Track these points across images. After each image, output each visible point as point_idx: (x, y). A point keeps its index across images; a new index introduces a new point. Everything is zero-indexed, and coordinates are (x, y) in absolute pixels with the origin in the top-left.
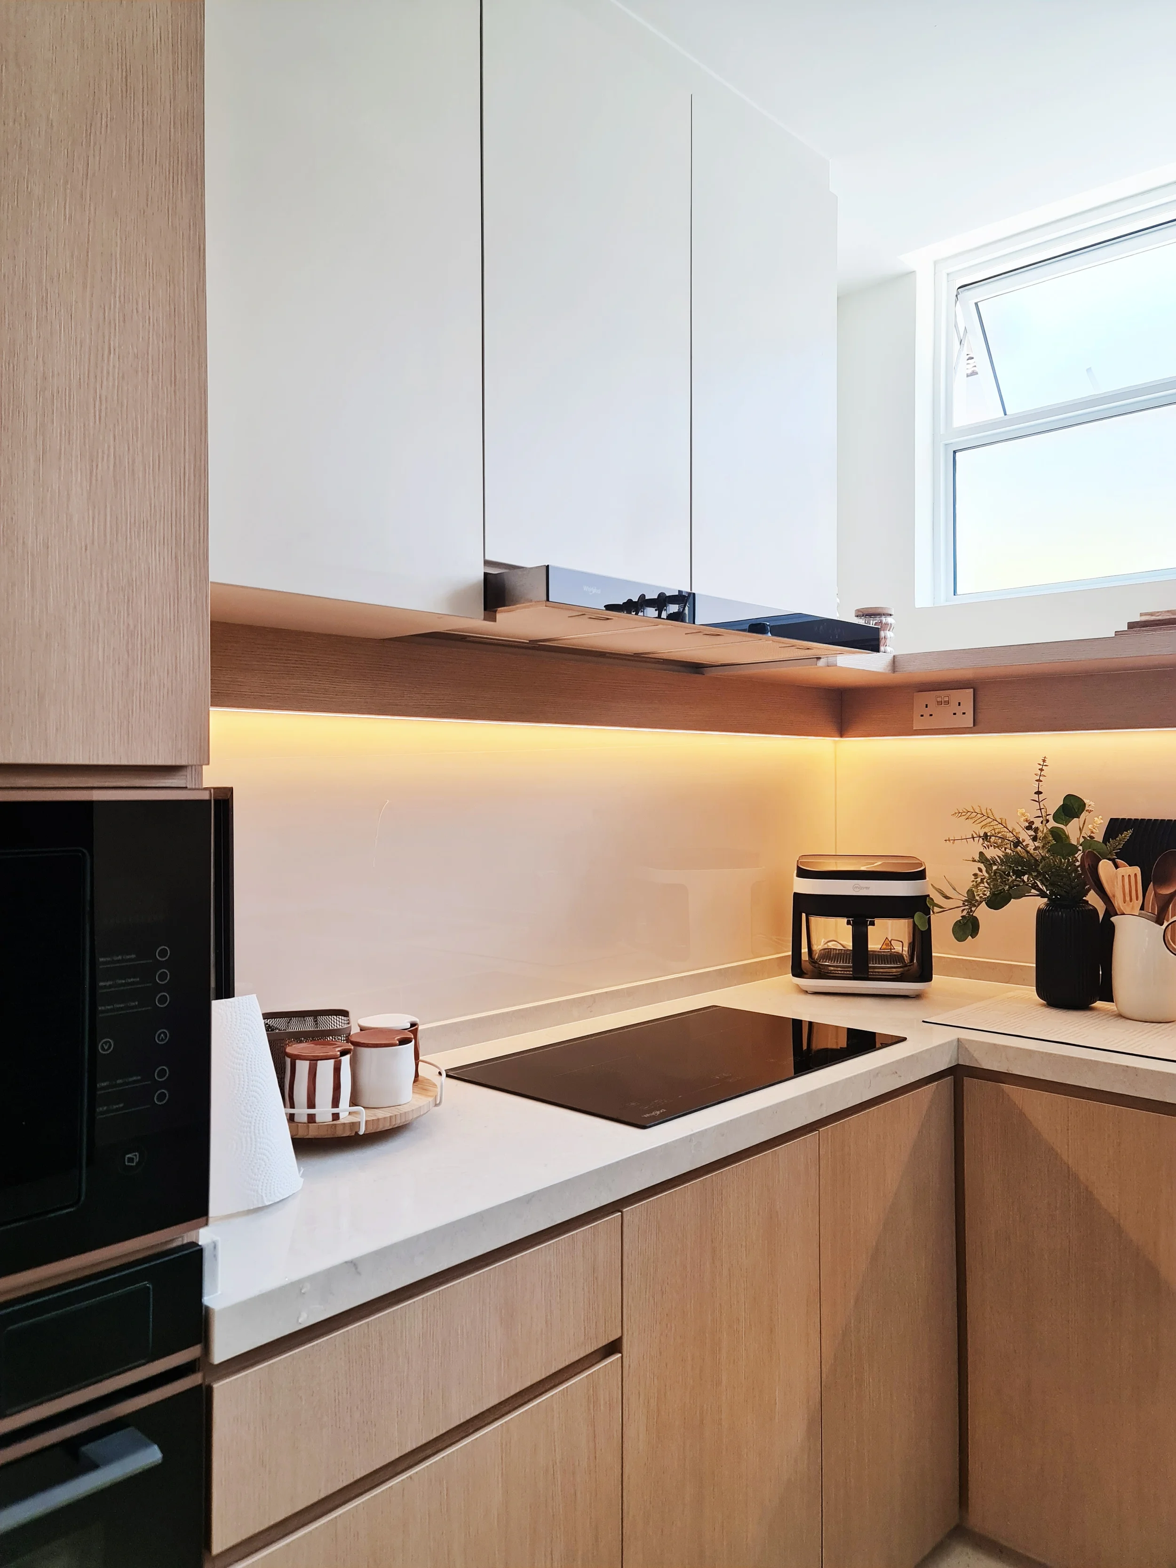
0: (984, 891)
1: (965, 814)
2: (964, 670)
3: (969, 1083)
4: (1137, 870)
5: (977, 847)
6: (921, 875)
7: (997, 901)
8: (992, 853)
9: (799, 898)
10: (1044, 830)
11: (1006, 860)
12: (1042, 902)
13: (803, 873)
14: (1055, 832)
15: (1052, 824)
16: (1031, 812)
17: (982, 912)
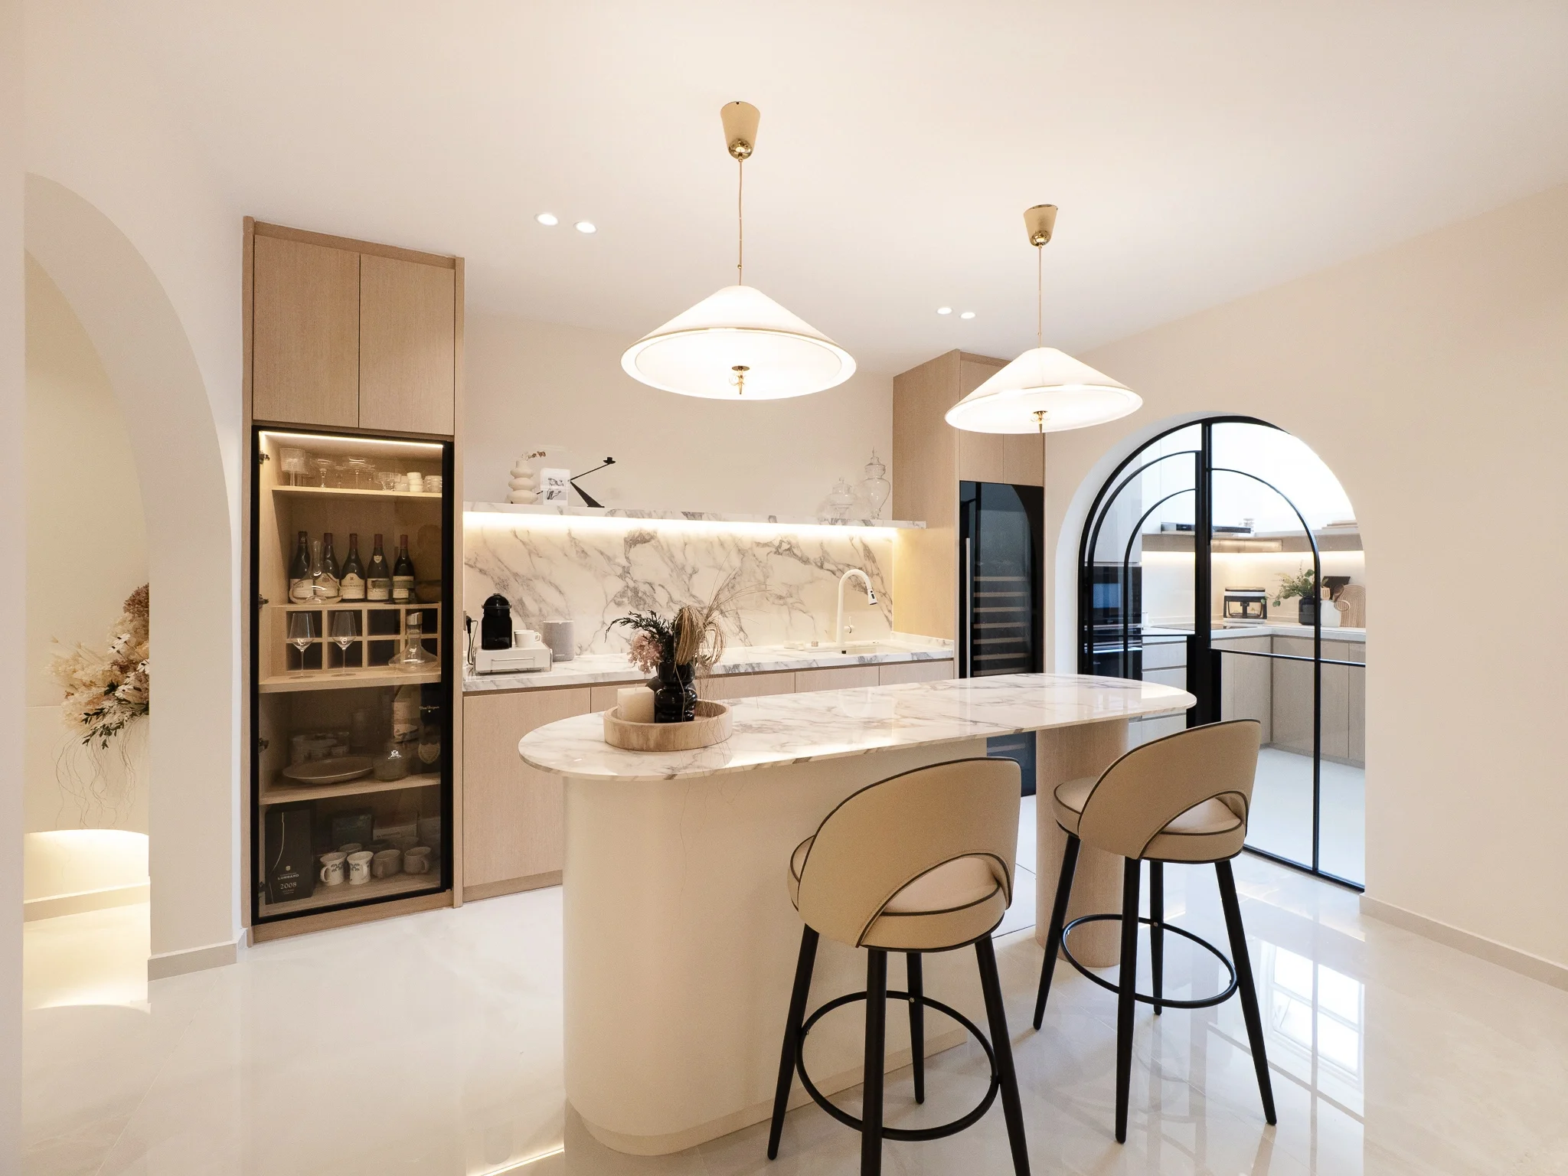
0: (1283, 594)
1: (1279, 574)
2: (1278, 536)
3: (1275, 639)
4: (1328, 589)
5: (1282, 583)
6: (1264, 591)
7: (1286, 597)
8: (1285, 584)
9: (1225, 597)
10: (1302, 580)
11: (1289, 587)
12: (1301, 598)
13: (1227, 590)
14: (1305, 580)
15: (1304, 577)
16: (1299, 574)
17: (1282, 600)
